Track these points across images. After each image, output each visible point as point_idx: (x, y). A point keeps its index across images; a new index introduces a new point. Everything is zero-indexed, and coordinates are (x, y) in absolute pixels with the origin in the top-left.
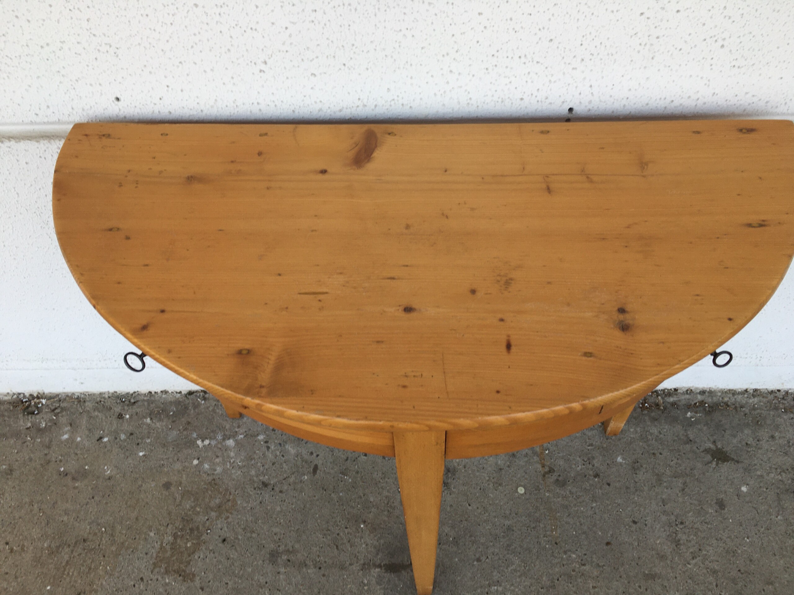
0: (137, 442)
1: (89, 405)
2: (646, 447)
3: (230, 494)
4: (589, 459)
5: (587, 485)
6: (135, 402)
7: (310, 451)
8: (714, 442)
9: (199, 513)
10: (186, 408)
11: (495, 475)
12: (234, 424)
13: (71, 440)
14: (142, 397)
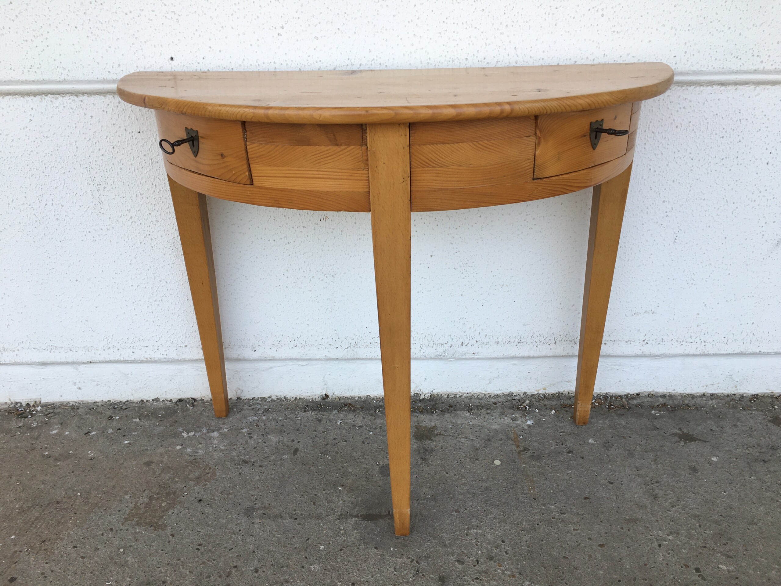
0: (124, 434)
1: (81, 411)
2: (616, 433)
3: (210, 468)
4: (561, 441)
5: (562, 458)
6: (126, 409)
7: (292, 439)
8: (680, 429)
9: (177, 482)
10: (175, 412)
11: (471, 453)
12: (220, 422)
13: (59, 434)
14: (134, 405)
